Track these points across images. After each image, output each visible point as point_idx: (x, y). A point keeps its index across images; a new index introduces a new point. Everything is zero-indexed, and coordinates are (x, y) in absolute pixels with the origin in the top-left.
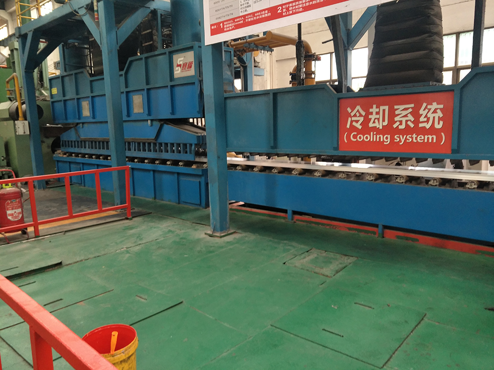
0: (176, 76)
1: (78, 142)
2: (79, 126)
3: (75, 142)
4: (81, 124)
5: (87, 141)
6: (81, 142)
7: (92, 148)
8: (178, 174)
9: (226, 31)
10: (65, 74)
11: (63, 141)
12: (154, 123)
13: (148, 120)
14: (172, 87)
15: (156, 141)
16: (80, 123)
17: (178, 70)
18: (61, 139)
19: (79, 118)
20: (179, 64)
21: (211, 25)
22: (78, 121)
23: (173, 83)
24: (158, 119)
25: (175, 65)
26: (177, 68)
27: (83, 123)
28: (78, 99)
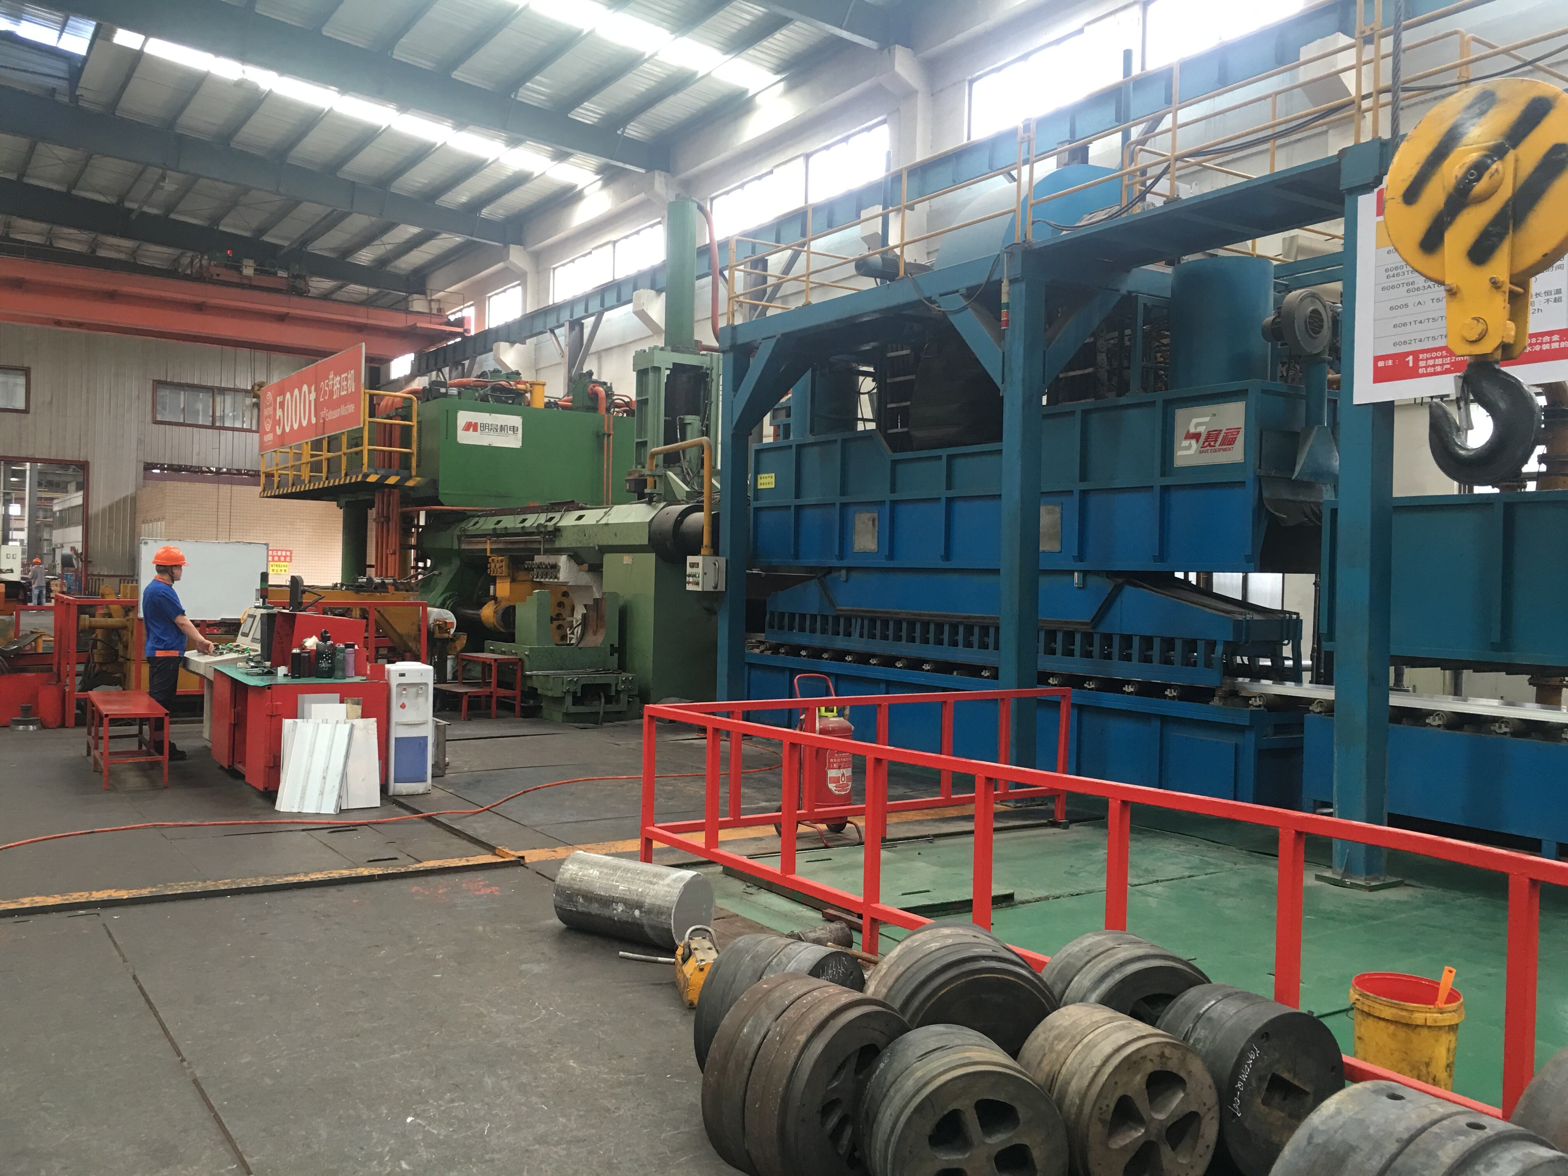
0: (1178, 463)
1: (825, 618)
2: (835, 575)
3: (814, 617)
4: (844, 572)
5: (856, 617)
6: (837, 619)
7: (873, 636)
8: (1165, 719)
9: (1423, 375)
10: (811, 439)
11: (772, 614)
12: (1092, 580)
13: (1072, 573)
14: (1165, 489)
15: (1093, 628)
16: (839, 569)
17: (1189, 447)
18: (769, 609)
19: (841, 557)
20: (1192, 430)
21: (1377, 359)
22: (835, 563)
23: (1167, 481)
24: (1108, 572)
25: (1179, 433)
26: (1186, 443)
27: (849, 569)
28: (844, 505)
